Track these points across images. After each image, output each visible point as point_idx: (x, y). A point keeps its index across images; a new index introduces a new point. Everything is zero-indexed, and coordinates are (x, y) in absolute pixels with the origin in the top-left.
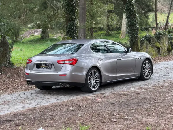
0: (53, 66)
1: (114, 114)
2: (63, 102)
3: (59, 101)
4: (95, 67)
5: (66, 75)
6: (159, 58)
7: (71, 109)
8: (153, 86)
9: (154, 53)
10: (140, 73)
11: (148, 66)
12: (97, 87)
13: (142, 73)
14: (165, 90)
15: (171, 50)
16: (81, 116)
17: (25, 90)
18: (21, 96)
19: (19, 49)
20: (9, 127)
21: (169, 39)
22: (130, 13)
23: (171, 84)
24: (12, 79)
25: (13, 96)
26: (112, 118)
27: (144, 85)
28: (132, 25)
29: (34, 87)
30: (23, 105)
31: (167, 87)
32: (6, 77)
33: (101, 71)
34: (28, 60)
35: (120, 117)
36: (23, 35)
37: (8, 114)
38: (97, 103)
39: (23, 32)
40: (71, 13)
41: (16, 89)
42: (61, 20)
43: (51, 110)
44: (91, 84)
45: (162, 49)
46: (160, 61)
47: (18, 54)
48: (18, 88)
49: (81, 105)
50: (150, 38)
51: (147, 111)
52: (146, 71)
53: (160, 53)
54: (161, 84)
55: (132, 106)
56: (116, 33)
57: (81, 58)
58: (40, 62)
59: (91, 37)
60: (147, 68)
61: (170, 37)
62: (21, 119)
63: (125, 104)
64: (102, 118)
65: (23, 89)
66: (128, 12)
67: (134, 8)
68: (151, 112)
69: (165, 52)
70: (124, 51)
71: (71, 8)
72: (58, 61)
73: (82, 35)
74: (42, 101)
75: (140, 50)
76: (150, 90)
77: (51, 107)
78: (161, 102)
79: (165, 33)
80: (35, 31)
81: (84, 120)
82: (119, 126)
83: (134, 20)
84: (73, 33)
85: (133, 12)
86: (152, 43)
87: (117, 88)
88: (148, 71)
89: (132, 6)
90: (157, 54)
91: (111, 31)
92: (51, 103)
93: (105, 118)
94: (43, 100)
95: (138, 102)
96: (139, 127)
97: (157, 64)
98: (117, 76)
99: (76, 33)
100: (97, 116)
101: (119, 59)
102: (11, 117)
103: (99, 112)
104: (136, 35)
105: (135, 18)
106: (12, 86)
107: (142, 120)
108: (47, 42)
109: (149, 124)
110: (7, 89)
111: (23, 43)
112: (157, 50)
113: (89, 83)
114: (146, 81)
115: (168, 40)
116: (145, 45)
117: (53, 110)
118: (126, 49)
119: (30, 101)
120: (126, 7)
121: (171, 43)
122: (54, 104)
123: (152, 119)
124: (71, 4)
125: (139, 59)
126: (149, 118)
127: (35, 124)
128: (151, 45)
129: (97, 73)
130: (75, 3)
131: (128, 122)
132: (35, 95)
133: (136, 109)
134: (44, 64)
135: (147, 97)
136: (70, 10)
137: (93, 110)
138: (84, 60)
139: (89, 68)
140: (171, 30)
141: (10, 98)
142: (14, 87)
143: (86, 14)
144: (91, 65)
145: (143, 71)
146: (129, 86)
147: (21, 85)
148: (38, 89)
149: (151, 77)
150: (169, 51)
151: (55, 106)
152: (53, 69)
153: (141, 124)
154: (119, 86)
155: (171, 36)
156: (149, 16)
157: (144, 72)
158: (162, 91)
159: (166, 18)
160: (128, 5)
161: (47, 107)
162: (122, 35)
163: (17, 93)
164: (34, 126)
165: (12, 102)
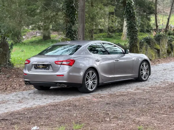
0: (50, 67)
1: (108, 114)
2: (60, 102)
3: (56, 101)
4: (93, 68)
5: (63, 75)
6: (159, 60)
7: (66, 109)
8: (150, 87)
9: (154, 54)
10: (137, 75)
11: (145, 67)
12: (95, 87)
13: (140, 74)
14: (161, 91)
15: (171, 52)
16: (77, 116)
17: (24, 90)
18: (18, 95)
19: (20, 50)
20: (5, 126)
21: (169, 41)
22: (130, 15)
23: (168, 85)
24: (11, 79)
25: (11, 96)
26: (106, 118)
27: (142, 86)
28: (132, 27)
29: (32, 87)
30: (20, 104)
31: (164, 88)
32: (5, 77)
33: (99, 72)
34: (26, 60)
35: (114, 116)
36: (26, 36)
37: (5, 113)
38: (93, 103)
39: (25, 33)
40: (70, 15)
41: (15, 89)
42: (61, 22)
43: (48, 110)
44: (88, 84)
45: (162, 51)
46: (159, 63)
47: (19, 55)
48: (17, 88)
49: (77, 105)
50: (150, 40)
51: (142, 111)
52: (144, 72)
53: (160, 55)
54: (158, 85)
55: (128, 106)
56: (118, 35)
57: (79, 59)
58: (38, 62)
59: (91, 39)
60: (144, 69)
61: (169, 39)
62: (17, 118)
63: (121, 104)
64: (97, 117)
65: (21, 89)
66: (127, 14)
67: (133, 10)
68: (145, 112)
69: (165, 53)
70: (121, 52)
71: (71, 9)
72: (55, 62)
73: (81, 37)
74: (38, 101)
75: (139, 52)
76: (147, 91)
77: (48, 107)
78: (156, 103)
79: (165, 35)
80: (37, 33)
81: (79, 119)
82: (112, 125)
83: (133, 22)
84: (73, 34)
85: (133, 14)
86: (151, 44)
87: (114, 88)
88: (145, 72)
89: (132, 8)
90: (157, 56)
91: (111, 32)
92: (48, 103)
93: (99, 117)
94: (41, 100)
95: (134, 103)
96: (132, 126)
97: (156, 65)
98: (114, 77)
99: (75, 34)
100: (91, 116)
101: (116, 60)
102: (8, 116)
103: (94, 112)
104: (135, 37)
105: (134, 20)
106: (11, 86)
107: (135, 119)
108: (49, 44)
109: (142, 123)
110: (6, 89)
111: (25, 44)
112: (156, 52)
113: (87, 83)
114: (143, 82)
115: (167, 42)
116: (145, 47)
117: (49, 109)
118: (124, 50)
119: (27, 101)
120: (125, 9)
121: (171, 45)
122: (51, 104)
123: (145, 118)
124: (71, 6)
125: (136, 60)
126: (142, 118)
127: (30, 123)
128: (150, 46)
129: (94, 74)
130: (75, 4)
131: (121, 122)
132: (32, 95)
133: (131, 109)
134: (41, 64)
135: (143, 98)
136: (70, 12)
137: (89, 110)
138: (82, 61)
139: (86, 69)
140: (171, 32)
141: (8, 98)
142: (13, 87)
143: (86, 15)
144: (88, 66)
145: (141, 72)
146: (126, 86)
147: (20, 85)
148: (36, 89)
149: (148, 78)
150: (169, 52)
151: (51, 106)
152: (51, 70)
153: (134, 123)
154: (117, 87)
155: (171, 39)
156: (151, 18)
157: (142, 74)
158: (158, 92)
159: (167, 20)
160: (128, 7)
161: (44, 107)
162: (123, 37)
163: (15, 93)
164: (29, 124)
165: (10, 102)
